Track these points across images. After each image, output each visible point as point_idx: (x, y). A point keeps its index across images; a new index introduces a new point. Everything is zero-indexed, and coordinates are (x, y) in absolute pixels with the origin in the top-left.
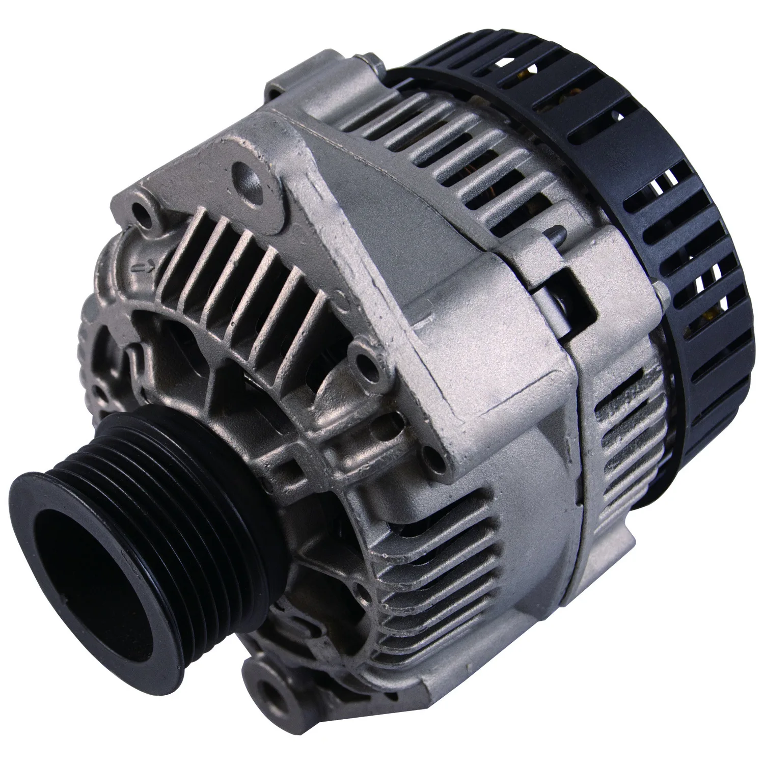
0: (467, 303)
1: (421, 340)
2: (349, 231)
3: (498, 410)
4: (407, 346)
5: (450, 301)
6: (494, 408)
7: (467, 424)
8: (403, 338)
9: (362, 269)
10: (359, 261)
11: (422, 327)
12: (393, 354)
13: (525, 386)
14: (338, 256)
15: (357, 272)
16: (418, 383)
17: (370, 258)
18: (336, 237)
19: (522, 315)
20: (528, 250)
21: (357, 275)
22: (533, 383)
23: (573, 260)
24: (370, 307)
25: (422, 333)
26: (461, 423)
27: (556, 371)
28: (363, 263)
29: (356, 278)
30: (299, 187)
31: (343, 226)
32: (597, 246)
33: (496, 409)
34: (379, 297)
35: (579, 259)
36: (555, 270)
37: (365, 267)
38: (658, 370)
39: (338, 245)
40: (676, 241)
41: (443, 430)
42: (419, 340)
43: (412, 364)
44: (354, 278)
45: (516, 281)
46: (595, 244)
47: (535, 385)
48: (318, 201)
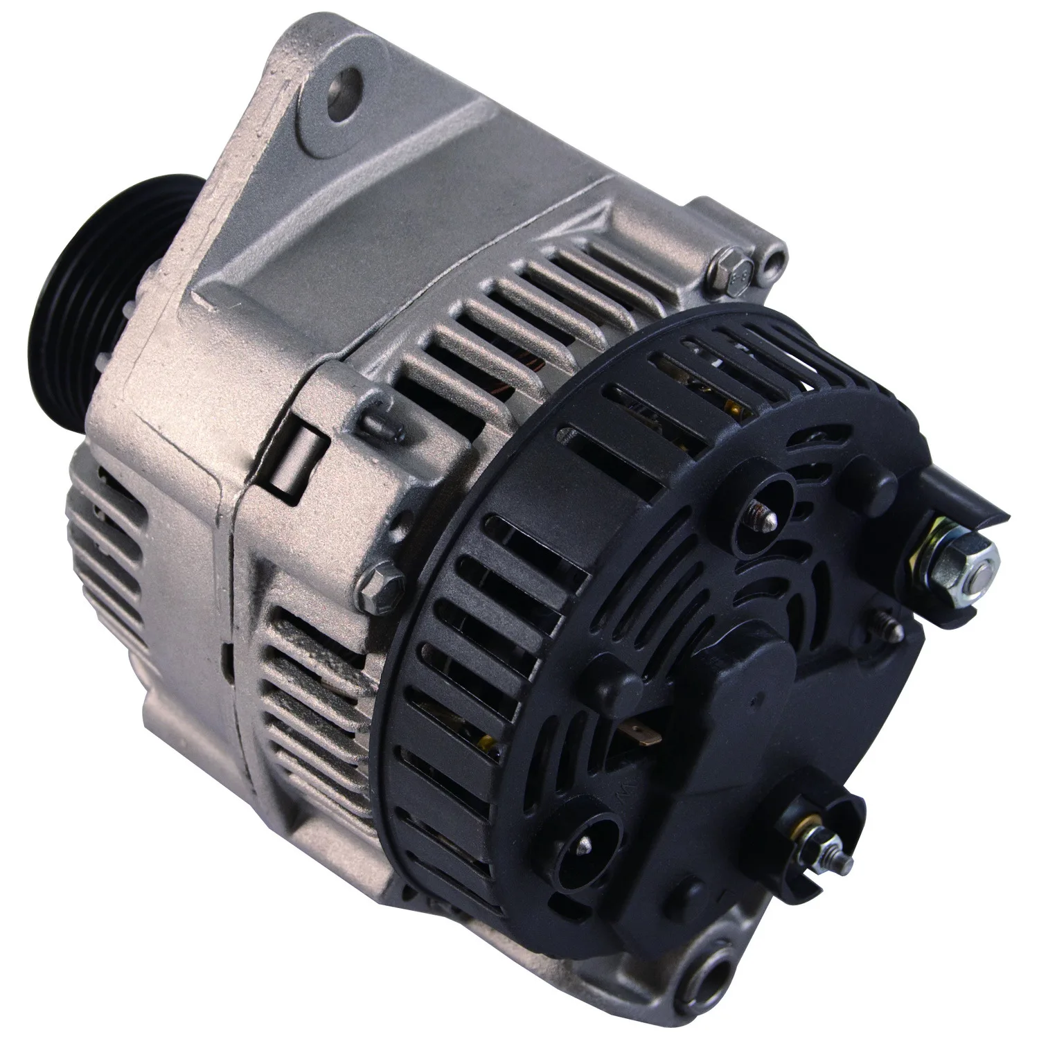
0: (243, 342)
1: (180, 306)
2: (249, 167)
3: (151, 433)
4: (167, 294)
5: (240, 323)
6: (152, 427)
7: (123, 404)
8: (173, 285)
9: (219, 201)
10: (226, 195)
11: (198, 303)
12: (154, 283)
13: (189, 454)
14: (220, 168)
15: (215, 199)
16: (138, 327)
17: (233, 204)
18: (237, 156)
19: (256, 411)
20: (332, 385)
21: (211, 200)
22: (194, 462)
23: (342, 443)
24: (187, 232)
25: (190, 306)
26: (121, 397)
27: (219, 483)
28: (226, 199)
29: (208, 201)
30: (267, 88)
31: (251, 157)
32: (370, 465)
33: (150, 430)
34: (202, 235)
35: (346, 451)
36: (320, 426)
37: (223, 204)
38: (372, 685)
39: (231, 164)
40: (478, 605)
41: (107, 379)
42: (178, 304)
43: (153, 309)
44: (207, 198)
45: (291, 387)
46: (374, 464)
47: (194, 465)
48: (263, 116)
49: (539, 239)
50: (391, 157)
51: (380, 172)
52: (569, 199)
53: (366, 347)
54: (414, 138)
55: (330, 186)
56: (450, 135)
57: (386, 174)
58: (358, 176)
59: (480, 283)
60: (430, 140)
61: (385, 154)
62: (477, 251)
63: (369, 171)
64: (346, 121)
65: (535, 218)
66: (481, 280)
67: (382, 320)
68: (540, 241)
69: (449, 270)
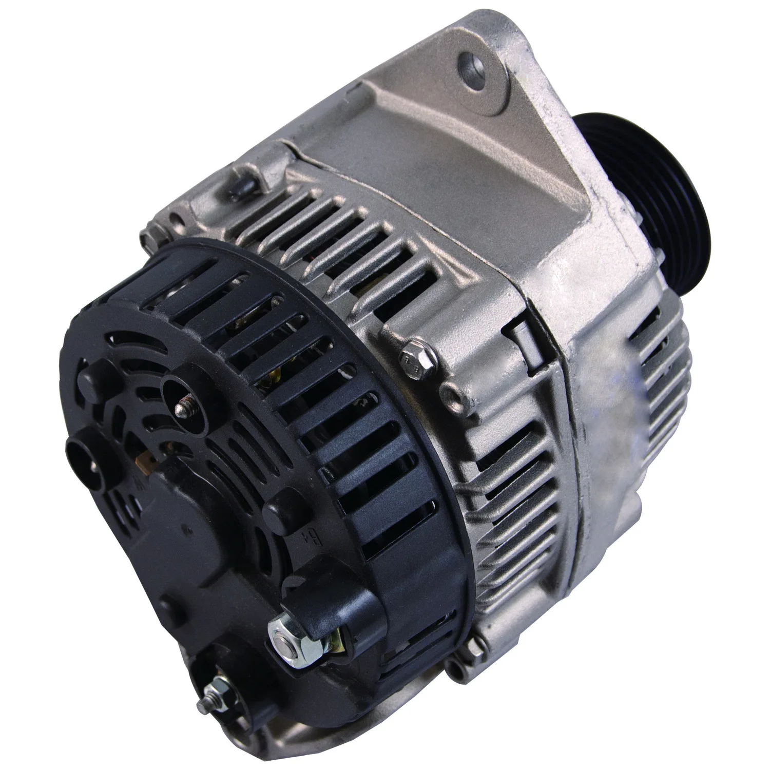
49: (421, 238)
50: (505, 154)
51: (488, 150)
52: (475, 255)
53: (313, 168)
54: (527, 162)
55: (461, 123)
56: (544, 186)
57: (489, 155)
58: (477, 138)
59: (362, 207)
60: (531, 174)
61: (504, 149)
62: (399, 204)
63: (485, 143)
64: (471, 90)
65: (445, 235)
66: (365, 206)
67: (332, 169)
68: (420, 239)
69: (377, 191)
